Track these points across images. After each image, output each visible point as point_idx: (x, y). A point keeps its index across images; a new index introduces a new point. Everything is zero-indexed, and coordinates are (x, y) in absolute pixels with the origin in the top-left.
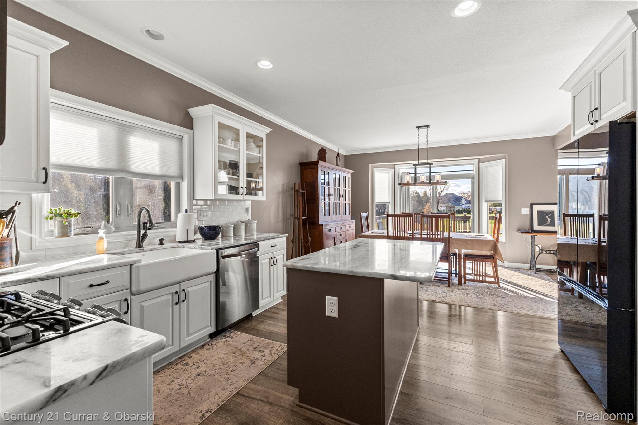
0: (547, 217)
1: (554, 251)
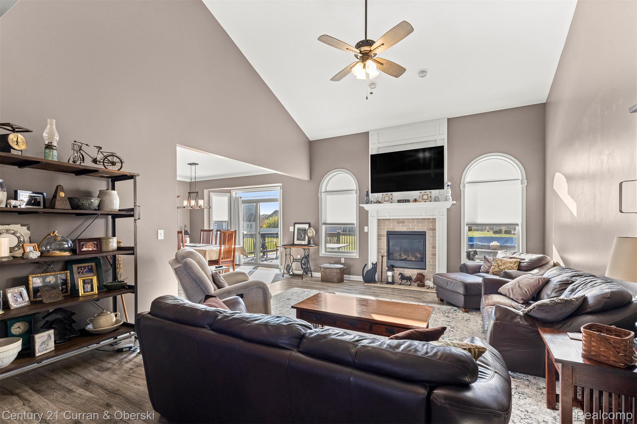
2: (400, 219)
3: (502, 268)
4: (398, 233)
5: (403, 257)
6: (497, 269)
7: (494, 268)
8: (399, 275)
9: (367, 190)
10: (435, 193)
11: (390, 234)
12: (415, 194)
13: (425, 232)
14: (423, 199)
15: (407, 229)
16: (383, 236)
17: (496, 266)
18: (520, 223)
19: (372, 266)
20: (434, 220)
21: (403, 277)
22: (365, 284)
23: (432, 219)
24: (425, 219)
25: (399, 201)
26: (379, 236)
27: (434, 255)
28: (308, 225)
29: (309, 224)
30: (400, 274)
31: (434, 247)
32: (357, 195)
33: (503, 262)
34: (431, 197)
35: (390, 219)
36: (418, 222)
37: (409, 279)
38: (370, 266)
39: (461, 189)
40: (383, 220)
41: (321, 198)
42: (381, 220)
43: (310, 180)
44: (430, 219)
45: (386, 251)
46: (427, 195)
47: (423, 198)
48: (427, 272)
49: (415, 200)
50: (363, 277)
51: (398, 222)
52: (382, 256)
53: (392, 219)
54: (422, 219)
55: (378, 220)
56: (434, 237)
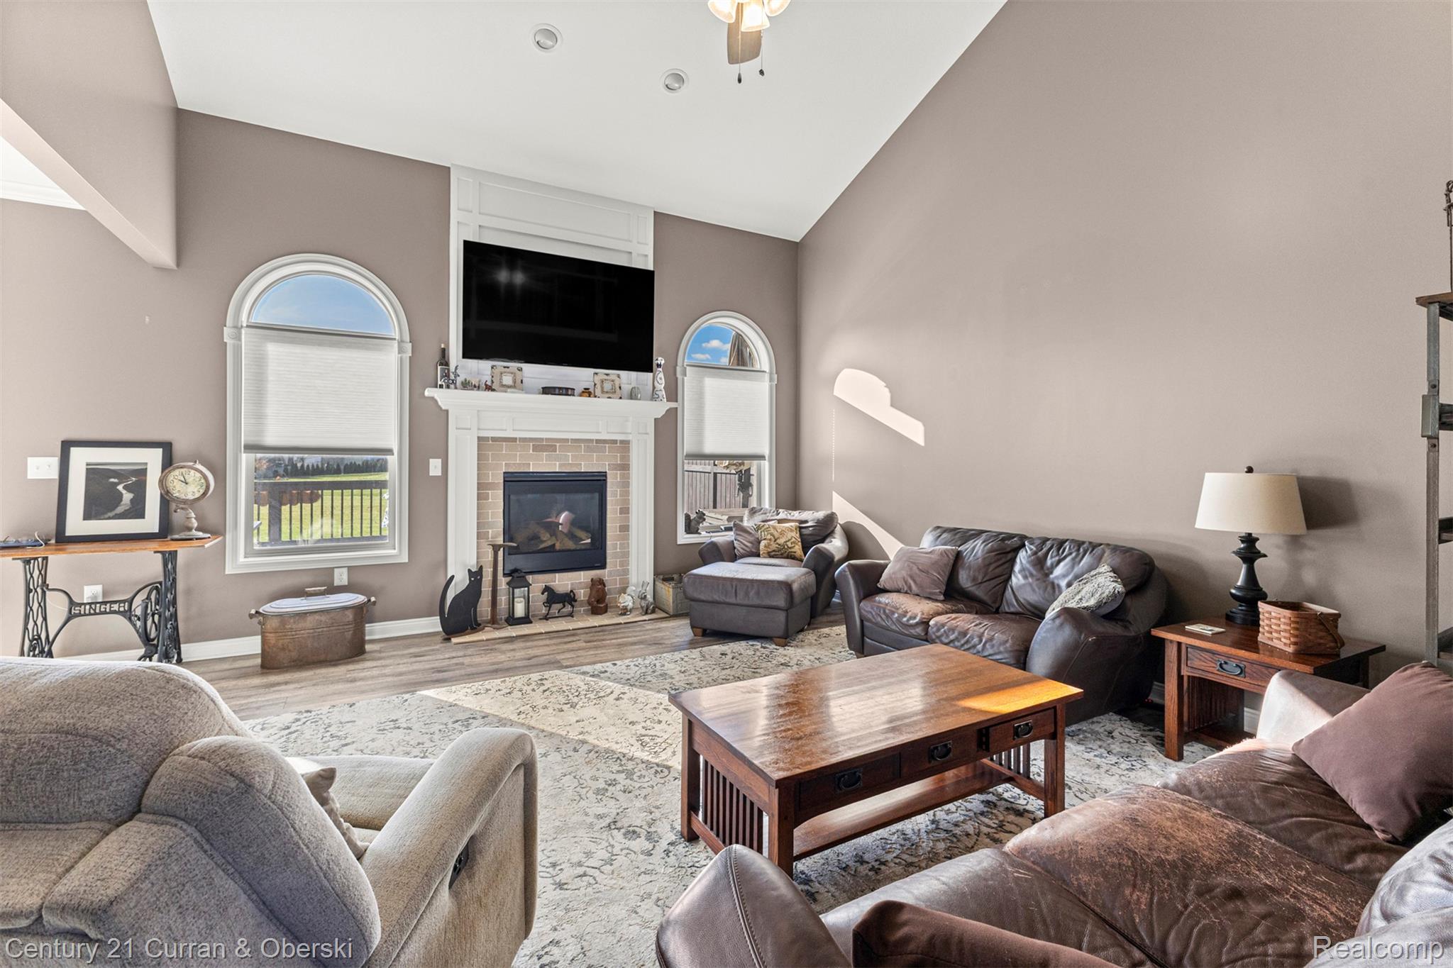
0: (120, 487)
1: (124, 601)
2: (542, 439)
3: (781, 541)
4: (535, 477)
5: (545, 541)
6: (774, 546)
7: (769, 545)
8: (543, 594)
9: (443, 346)
10: (628, 378)
11: (513, 481)
12: (581, 376)
13: (604, 474)
14: (603, 392)
15: (561, 466)
16: (492, 486)
17: (770, 540)
18: (766, 452)
19: (470, 580)
20: (626, 443)
21: (552, 597)
22: (454, 640)
23: (622, 442)
24: (605, 441)
25: (547, 391)
26: (483, 488)
27: (625, 528)
28: (160, 451)
29: (167, 447)
30: (547, 589)
31: (625, 511)
32: (404, 355)
33: (779, 531)
34: (620, 388)
35: (514, 440)
36: (589, 449)
37: (568, 598)
38: (461, 582)
39: (677, 378)
40: (494, 439)
41: (238, 349)
42: (486, 439)
43: (175, 267)
44: (615, 442)
45: (501, 530)
46: (613, 381)
47: (602, 388)
48: (610, 572)
49: (587, 392)
50: (441, 619)
51: (536, 448)
52: (493, 546)
53: (520, 439)
54: (598, 441)
55: (479, 439)
56: (625, 484)
